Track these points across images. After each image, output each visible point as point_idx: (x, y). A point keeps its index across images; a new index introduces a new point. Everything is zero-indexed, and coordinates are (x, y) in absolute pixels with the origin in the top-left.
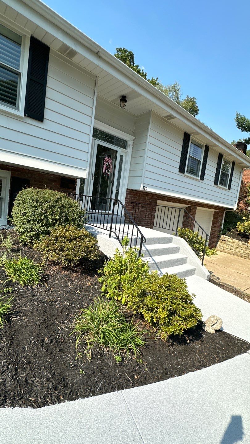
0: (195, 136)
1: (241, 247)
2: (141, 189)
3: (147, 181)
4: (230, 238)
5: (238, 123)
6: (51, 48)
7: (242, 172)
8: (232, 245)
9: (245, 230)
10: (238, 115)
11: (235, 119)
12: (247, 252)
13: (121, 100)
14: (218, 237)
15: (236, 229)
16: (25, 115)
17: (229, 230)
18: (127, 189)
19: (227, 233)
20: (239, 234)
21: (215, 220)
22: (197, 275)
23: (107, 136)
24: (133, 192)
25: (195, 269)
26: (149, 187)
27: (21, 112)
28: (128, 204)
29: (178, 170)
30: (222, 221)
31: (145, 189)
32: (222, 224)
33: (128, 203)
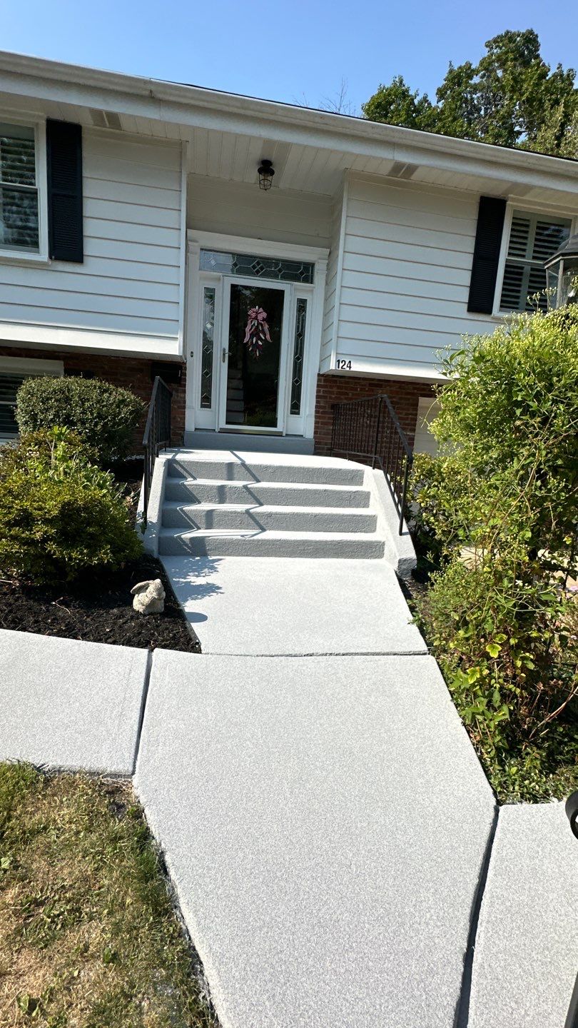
0: (524, 198)
2: (333, 367)
6: (83, 125)
13: (260, 171)
16: (50, 257)
18: (319, 375)
23: (258, 263)
24: (335, 382)
26: (357, 361)
27: (43, 254)
28: (321, 410)
29: (466, 306)
31: (345, 367)
33: (321, 407)
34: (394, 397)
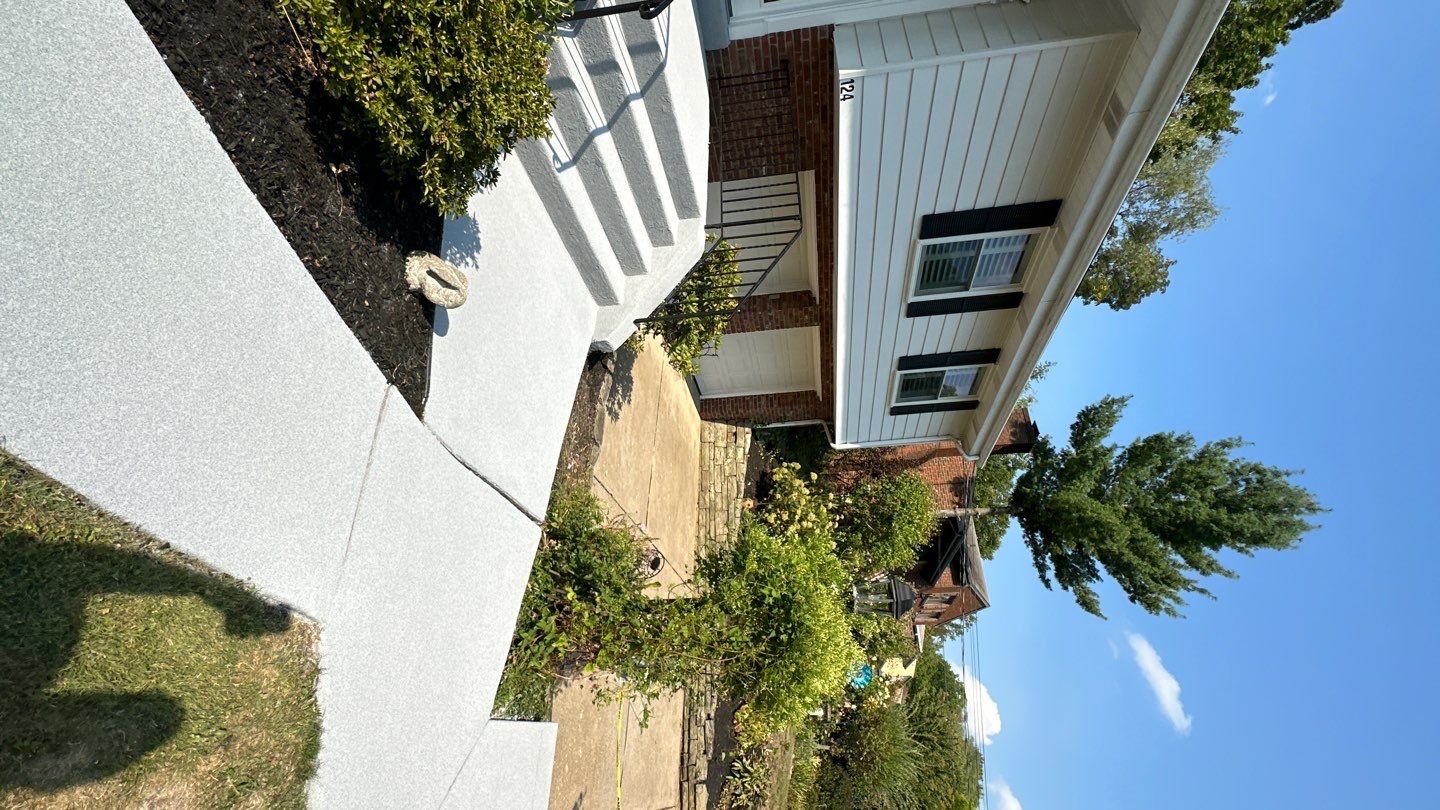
1: (730, 485)
2: (843, 74)
3: (875, 87)
4: (747, 451)
5: (1096, 409)
7: (949, 438)
8: (729, 461)
9: (780, 485)
10: (1122, 400)
11: (1109, 396)
12: (718, 500)
14: (740, 421)
15: (776, 463)
17: (769, 447)
18: (831, 27)
19: (761, 444)
20: (764, 475)
21: (790, 398)
22: (599, 315)
24: (823, 57)
25: (617, 300)
26: (853, 107)
28: (777, 45)
29: (929, 212)
30: (793, 420)
31: (844, 92)
32: (783, 422)
33: (782, 43)
34: (810, 139)
